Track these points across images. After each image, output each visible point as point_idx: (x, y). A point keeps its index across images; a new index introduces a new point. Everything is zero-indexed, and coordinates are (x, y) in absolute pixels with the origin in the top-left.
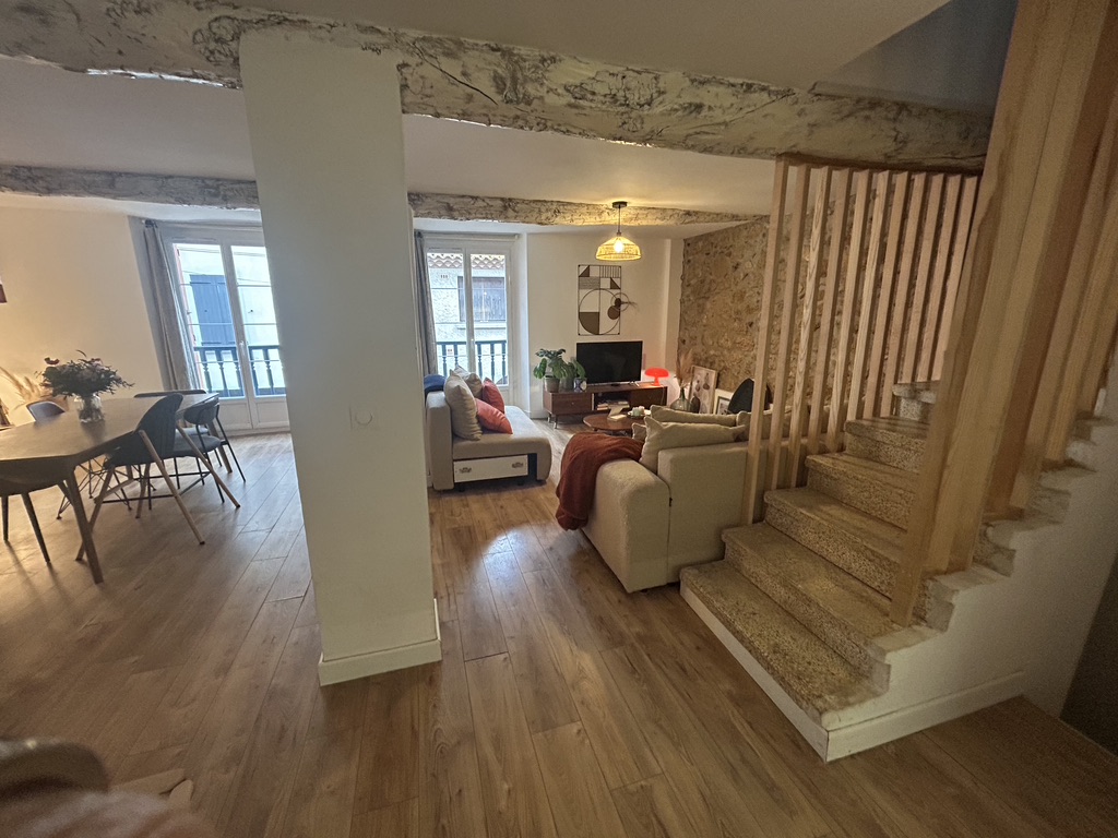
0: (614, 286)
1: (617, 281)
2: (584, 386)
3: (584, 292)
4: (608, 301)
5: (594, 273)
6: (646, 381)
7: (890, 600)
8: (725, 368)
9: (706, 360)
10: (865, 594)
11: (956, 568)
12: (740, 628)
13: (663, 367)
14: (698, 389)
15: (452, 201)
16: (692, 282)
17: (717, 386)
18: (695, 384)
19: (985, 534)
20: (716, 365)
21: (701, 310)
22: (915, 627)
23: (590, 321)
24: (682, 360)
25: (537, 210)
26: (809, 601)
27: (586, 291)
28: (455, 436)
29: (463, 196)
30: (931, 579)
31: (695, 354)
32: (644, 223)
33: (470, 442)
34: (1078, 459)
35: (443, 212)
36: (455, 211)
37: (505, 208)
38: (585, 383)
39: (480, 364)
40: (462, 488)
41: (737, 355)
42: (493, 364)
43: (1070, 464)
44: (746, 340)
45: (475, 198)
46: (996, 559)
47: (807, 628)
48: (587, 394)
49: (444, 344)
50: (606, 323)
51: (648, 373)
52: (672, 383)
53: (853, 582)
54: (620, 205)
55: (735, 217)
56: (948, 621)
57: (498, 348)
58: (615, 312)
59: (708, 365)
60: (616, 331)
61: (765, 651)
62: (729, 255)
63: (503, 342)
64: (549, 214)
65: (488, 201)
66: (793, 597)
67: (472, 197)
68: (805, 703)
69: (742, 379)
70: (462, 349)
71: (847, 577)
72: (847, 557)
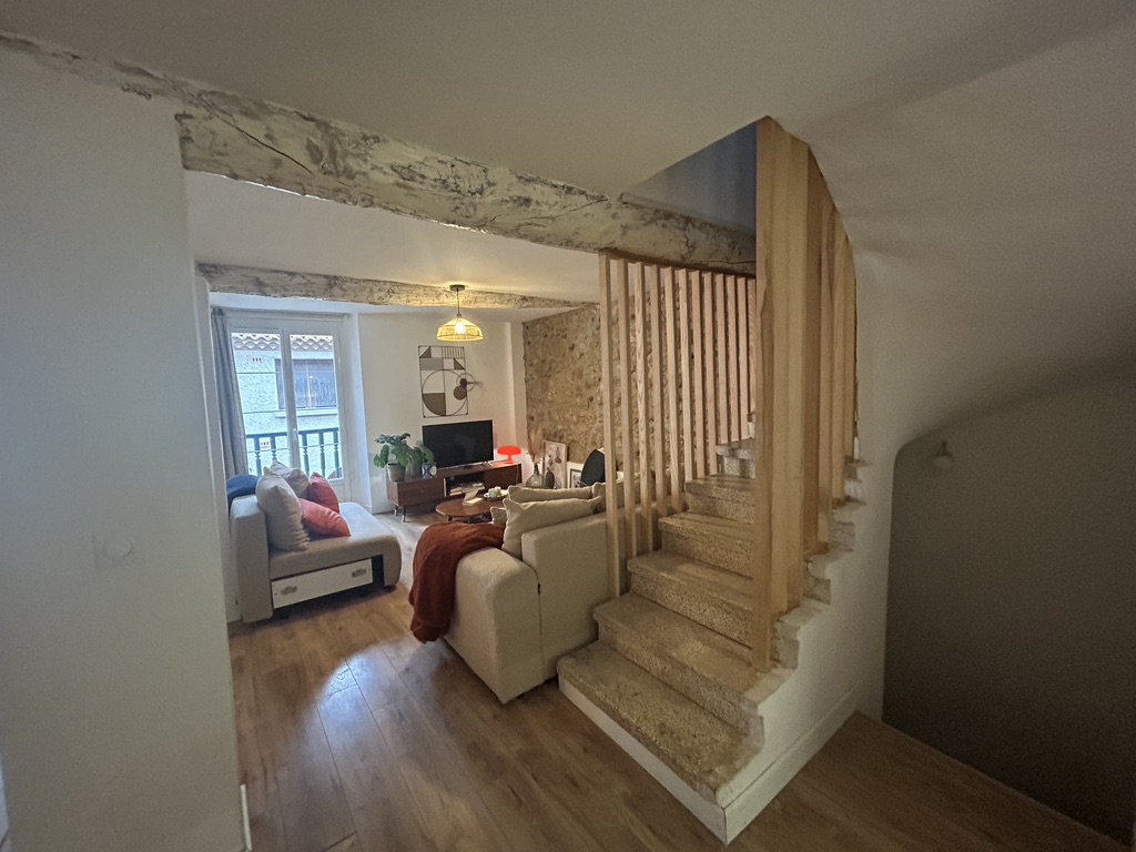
0: (458, 366)
1: (460, 361)
2: (434, 471)
3: (426, 373)
4: (453, 382)
5: (436, 354)
6: (499, 460)
7: (750, 648)
8: (573, 441)
9: (555, 435)
10: (728, 648)
11: (794, 605)
12: (625, 715)
13: (515, 444)
14: (551, 463)
15: (262, 277)
16: (535, 361)
17: (568, 460)
18: (547, 459)
19: (807, 569)
20: (565, 439)
21: (546, 388)
22: (774, 671)
23: (435, 402)
24: (532, 438)
25: (368, 289)
26: (684, 667)
27: (428, 373)
28: (273, 548)
29: (277, 271)
30: (778, 621)
31: (544, 430)
32: (484, 306)
33: (293, 554)
34: (853, 495)
35: (250, 287)
36: (266, 286)
37: (331, 286)
38: (434, 468)
39: (306, 457)
40: (284, 615)
41: (583, 428)
42: (323, 455)
43: (848, 499)
44: (589, 413)
45: (293, 274)
46: (818, 592)
47: (686, 697)
48: (437, 479)
49: (256, 437)
50: (452, 404)
51: (500, 452)
52: (525, 460)
53: (718, 637)
54: (458, 288)
55: (567, 303)
56: (796, 659)
57: (328, 437)
58: (461, 391)
59: (558, 439)
60: (464, 411)
61: (653, 734)
62: (565, 337)
63: (334, 430)
64: (382, 294)
65: (309, 278)
66: (669, 667)
67: (290, 273)
68: (698, 784)
69: (590, 450)
70: (282, 442)
71: (711, 634)
72: (708, 614)
